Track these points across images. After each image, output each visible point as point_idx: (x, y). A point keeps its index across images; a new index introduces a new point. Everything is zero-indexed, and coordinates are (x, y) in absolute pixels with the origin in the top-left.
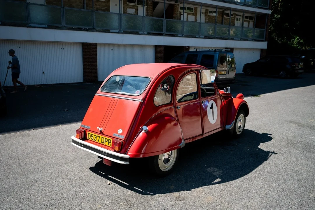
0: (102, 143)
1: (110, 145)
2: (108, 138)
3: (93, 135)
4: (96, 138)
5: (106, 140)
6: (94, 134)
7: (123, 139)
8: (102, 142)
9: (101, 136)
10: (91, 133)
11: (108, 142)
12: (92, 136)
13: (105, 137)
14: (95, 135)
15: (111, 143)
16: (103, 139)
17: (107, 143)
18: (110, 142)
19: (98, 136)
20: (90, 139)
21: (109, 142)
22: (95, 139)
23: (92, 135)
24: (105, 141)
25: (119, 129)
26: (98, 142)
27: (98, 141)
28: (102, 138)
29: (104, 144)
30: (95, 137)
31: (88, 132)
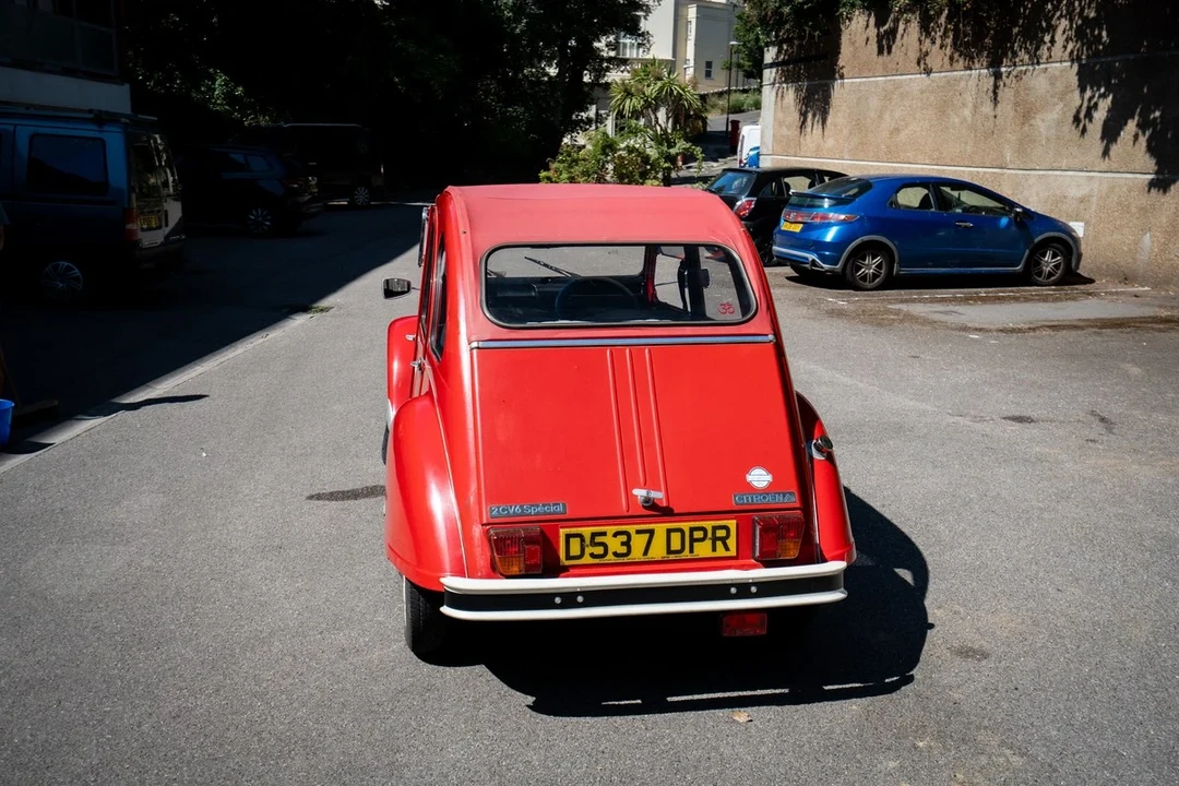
0: (672, 557)
1: (727, 549)
2: (708, 525)
3: (604, 534)
4: (627, 544)
5: (698, 535)
6: (611, 529)
7: (798, 506)
8: (669, 551)
9: (660, 529)
10: (587, 531)
11: (708, 543)
12: (598, 539)
13: (685, 526)
14: (615, 535)
15: (732, 542)
16: (675, 538)
17: (703, 550)
18: (724, 540)
19: (638, 532)
20: (587, 560)
21: (715, 539)
22: (624, 550)
23: (594, 535)
24: (693, 540)
25: (747, 470)
26: (643, 559)
27: (646, 553)
28: (669, 531)
29: (686, 554)
30: (624, 538)
31: (563, 532)
